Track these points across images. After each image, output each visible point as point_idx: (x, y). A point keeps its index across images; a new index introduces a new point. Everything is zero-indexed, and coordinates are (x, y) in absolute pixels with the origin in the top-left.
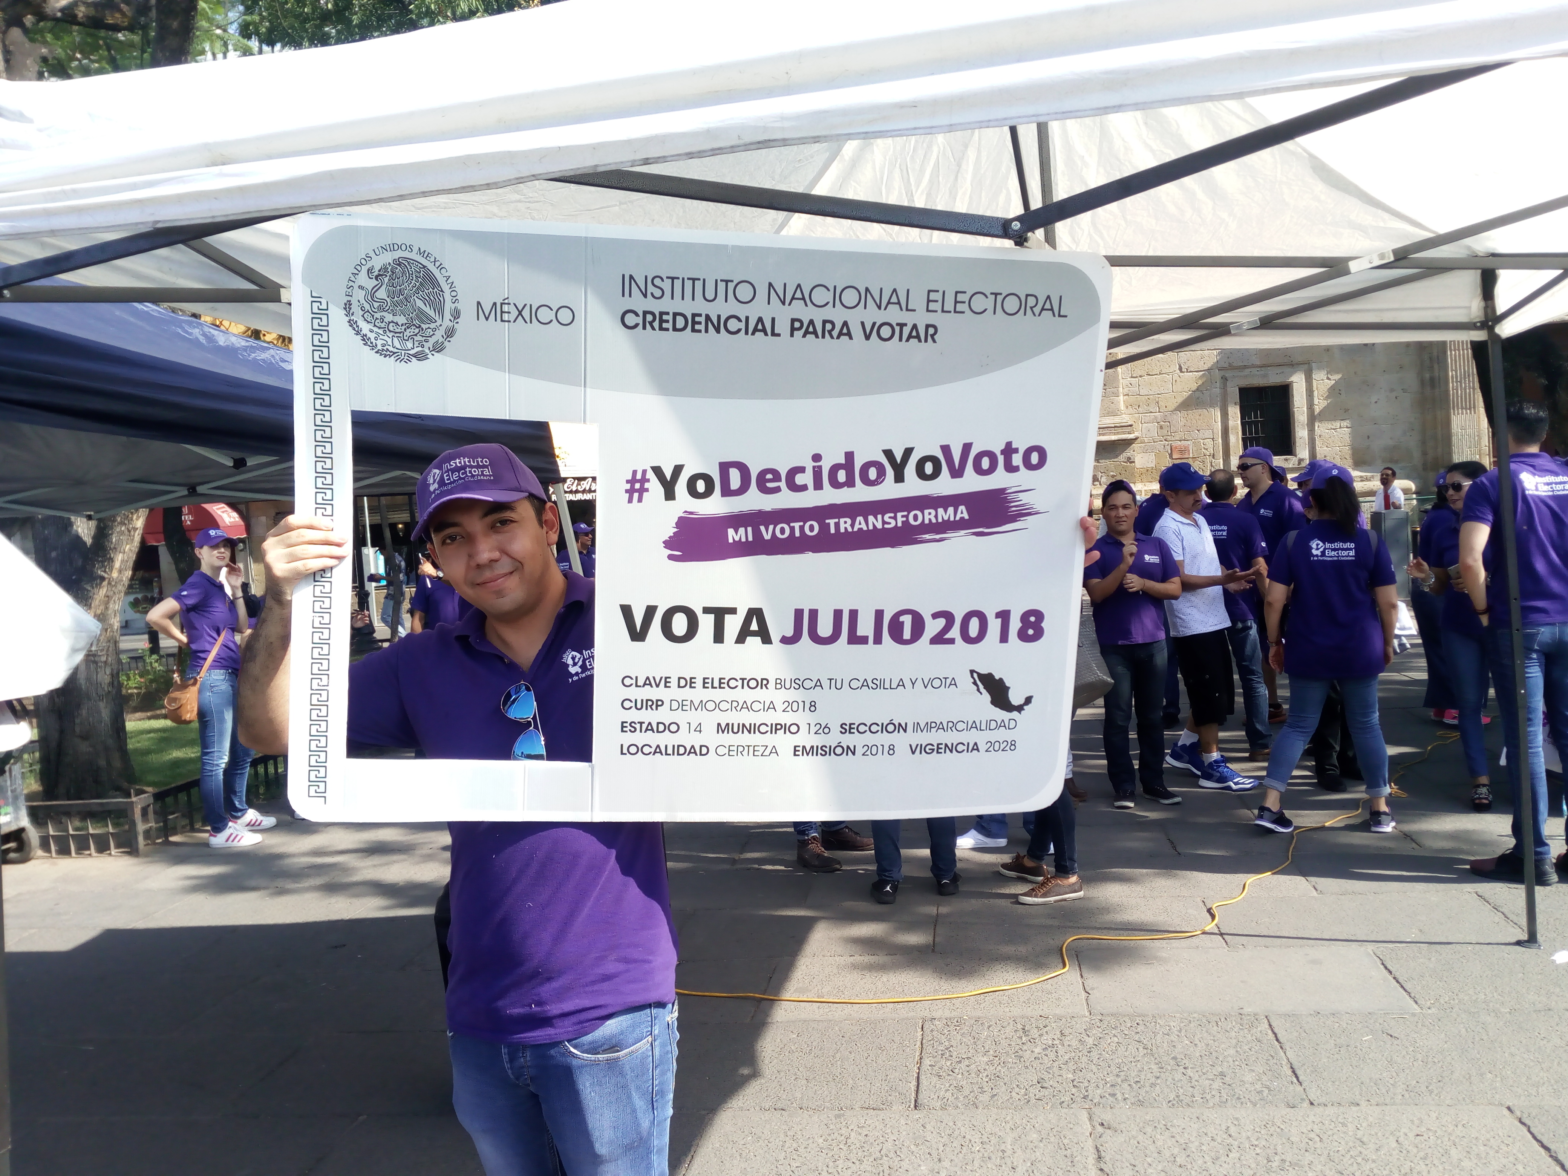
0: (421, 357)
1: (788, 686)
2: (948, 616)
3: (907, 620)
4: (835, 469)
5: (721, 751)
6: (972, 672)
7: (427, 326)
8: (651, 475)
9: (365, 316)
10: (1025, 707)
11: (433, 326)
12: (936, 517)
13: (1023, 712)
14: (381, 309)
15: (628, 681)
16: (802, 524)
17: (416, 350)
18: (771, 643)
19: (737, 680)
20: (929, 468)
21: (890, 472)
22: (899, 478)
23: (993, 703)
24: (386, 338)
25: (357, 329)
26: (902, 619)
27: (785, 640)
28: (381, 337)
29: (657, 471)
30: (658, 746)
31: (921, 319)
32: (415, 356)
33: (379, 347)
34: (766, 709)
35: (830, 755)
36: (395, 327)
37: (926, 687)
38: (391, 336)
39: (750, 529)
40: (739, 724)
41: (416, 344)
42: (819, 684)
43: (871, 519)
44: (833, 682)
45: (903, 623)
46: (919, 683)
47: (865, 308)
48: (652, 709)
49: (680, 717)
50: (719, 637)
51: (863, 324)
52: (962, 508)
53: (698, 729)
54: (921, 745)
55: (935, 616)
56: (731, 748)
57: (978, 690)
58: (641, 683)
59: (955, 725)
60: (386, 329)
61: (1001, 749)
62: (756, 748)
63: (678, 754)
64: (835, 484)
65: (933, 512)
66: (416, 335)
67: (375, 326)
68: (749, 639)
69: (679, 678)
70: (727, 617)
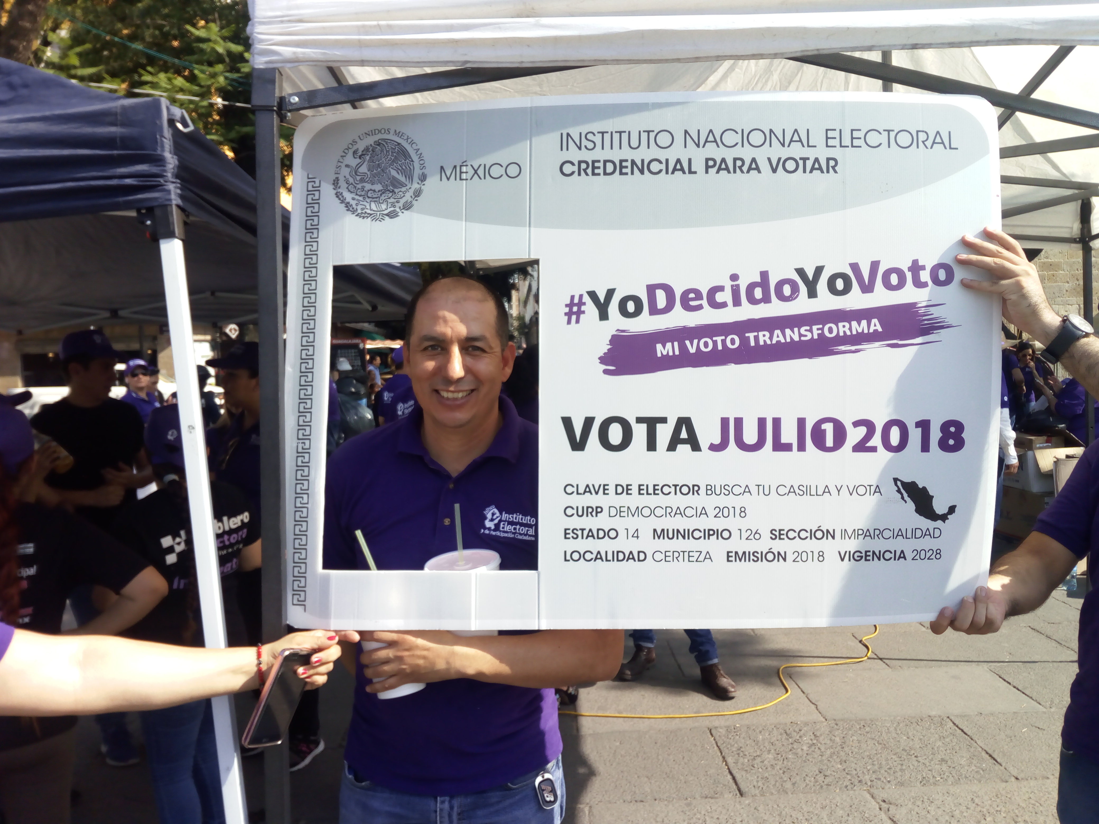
0: (392, 215)
1: (718, 492)
2: (869, 425)
3: (829, 428)
4: (751, 287)
5: (658, 556)
6: (896, 480)
7: (400, 190)
8: (586, 299)
9: (350, 188)
10: (949, 516)
11: (404, 189)
12: (850, 329)
13: (946, 521)
14: (362, 181)
15: (569, 489)
16: (723, 338)
17: (389, 210)
18: (701, 451)
19: (670, 487)
20: (840, 284)
21: (803, 289)
22: (812, 294)
23: (917, 511)
24: (365, 203)
25: (342, 199)
26: (824, 426)
27: (713, 448)
28: (361, 203)
29: (592, 295)
30: (599, 552)
31: (822, 154)
32: (387, 215)
33: (359, 211)
34: (698, 515)
35: (762, 561)
36: (373, 194)
37: (851, 495)
38: (368, 201)
39: (676, 344)
40: (673, 530)
41: (389, 205)
42: (747, 490)
43: (788, 331)
44: (761, 488)
45: (825, 430)
46: (844, 491)
47: (771, 146)
48: (592, 516)
49: (618, 523)
50: (652, 446)
51: (769, 159)
52: (875, 321)
53: (636, 535)
54: (850, 552)
55: (857, 424)
56: (668, 554)
57: (903, 498)
58: (581, 490)
59: (881, 533)
60: (366, 196)
61: (927, 557)
62: (691, 554)
63: (618, 560)
64: (752, 300)
65: (847, 325)
66: (389, 198)
67: (357, 194)
68: (680, 447)
69: (617, 486)
70: (659, 426)
